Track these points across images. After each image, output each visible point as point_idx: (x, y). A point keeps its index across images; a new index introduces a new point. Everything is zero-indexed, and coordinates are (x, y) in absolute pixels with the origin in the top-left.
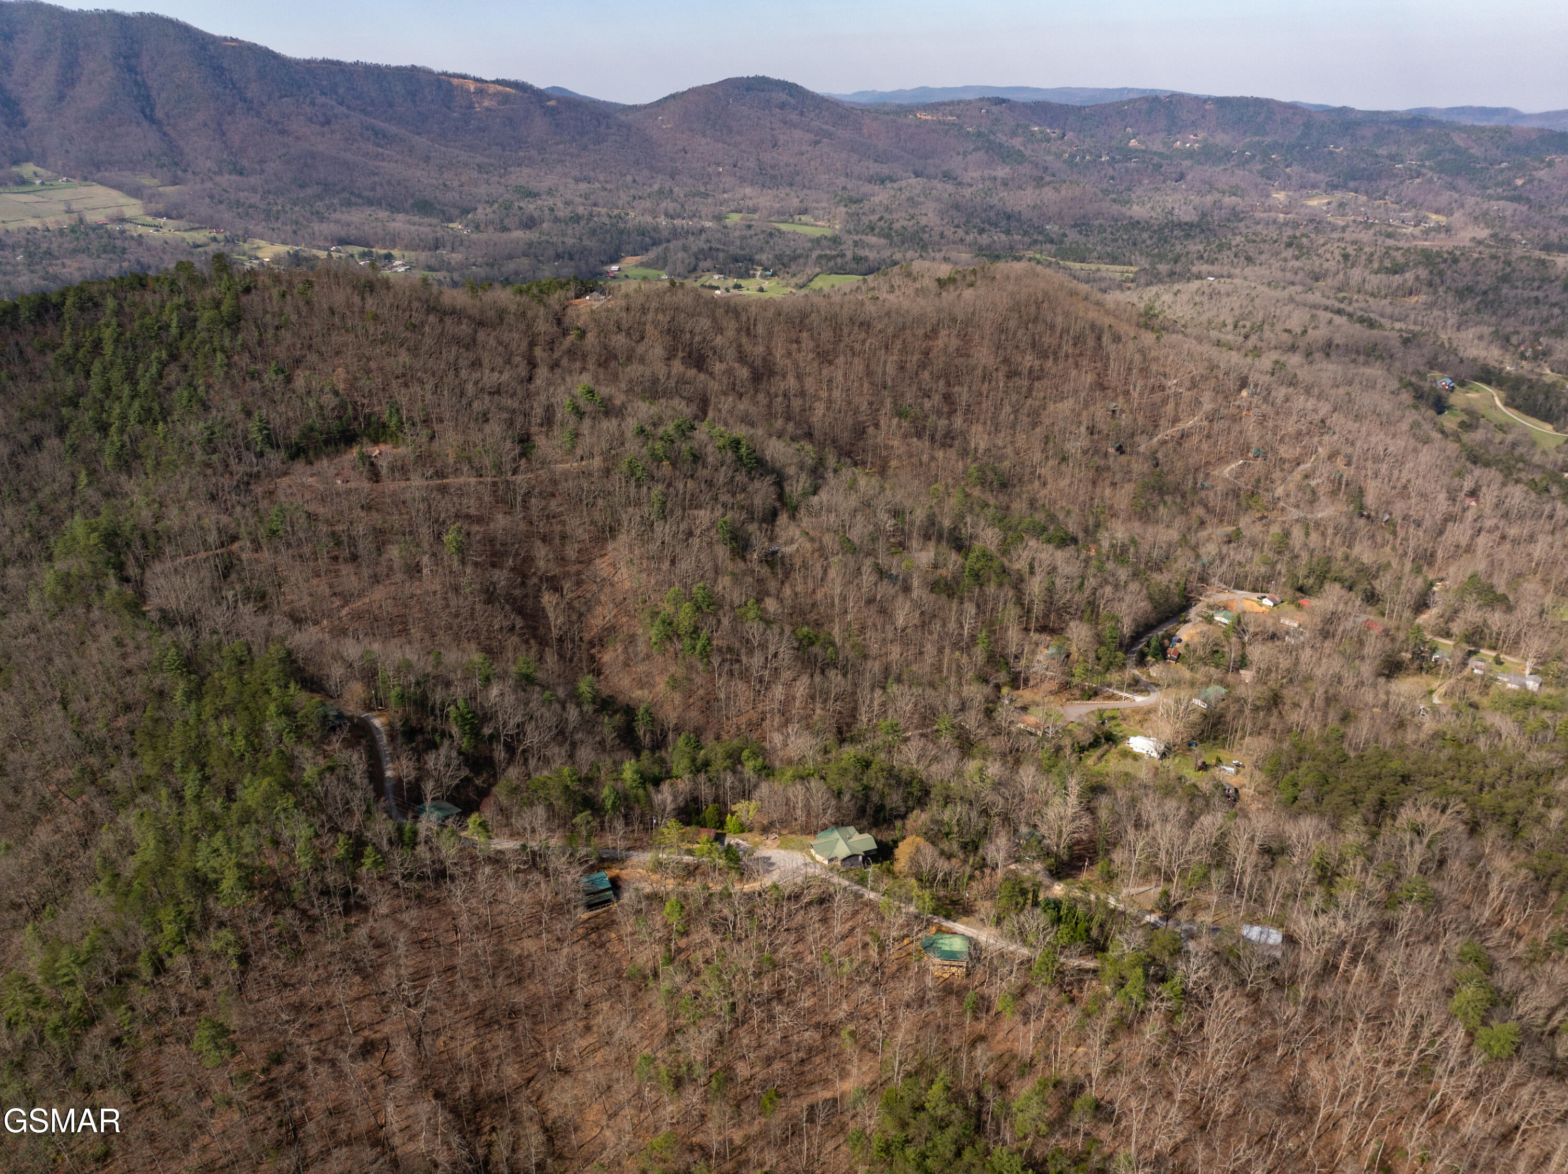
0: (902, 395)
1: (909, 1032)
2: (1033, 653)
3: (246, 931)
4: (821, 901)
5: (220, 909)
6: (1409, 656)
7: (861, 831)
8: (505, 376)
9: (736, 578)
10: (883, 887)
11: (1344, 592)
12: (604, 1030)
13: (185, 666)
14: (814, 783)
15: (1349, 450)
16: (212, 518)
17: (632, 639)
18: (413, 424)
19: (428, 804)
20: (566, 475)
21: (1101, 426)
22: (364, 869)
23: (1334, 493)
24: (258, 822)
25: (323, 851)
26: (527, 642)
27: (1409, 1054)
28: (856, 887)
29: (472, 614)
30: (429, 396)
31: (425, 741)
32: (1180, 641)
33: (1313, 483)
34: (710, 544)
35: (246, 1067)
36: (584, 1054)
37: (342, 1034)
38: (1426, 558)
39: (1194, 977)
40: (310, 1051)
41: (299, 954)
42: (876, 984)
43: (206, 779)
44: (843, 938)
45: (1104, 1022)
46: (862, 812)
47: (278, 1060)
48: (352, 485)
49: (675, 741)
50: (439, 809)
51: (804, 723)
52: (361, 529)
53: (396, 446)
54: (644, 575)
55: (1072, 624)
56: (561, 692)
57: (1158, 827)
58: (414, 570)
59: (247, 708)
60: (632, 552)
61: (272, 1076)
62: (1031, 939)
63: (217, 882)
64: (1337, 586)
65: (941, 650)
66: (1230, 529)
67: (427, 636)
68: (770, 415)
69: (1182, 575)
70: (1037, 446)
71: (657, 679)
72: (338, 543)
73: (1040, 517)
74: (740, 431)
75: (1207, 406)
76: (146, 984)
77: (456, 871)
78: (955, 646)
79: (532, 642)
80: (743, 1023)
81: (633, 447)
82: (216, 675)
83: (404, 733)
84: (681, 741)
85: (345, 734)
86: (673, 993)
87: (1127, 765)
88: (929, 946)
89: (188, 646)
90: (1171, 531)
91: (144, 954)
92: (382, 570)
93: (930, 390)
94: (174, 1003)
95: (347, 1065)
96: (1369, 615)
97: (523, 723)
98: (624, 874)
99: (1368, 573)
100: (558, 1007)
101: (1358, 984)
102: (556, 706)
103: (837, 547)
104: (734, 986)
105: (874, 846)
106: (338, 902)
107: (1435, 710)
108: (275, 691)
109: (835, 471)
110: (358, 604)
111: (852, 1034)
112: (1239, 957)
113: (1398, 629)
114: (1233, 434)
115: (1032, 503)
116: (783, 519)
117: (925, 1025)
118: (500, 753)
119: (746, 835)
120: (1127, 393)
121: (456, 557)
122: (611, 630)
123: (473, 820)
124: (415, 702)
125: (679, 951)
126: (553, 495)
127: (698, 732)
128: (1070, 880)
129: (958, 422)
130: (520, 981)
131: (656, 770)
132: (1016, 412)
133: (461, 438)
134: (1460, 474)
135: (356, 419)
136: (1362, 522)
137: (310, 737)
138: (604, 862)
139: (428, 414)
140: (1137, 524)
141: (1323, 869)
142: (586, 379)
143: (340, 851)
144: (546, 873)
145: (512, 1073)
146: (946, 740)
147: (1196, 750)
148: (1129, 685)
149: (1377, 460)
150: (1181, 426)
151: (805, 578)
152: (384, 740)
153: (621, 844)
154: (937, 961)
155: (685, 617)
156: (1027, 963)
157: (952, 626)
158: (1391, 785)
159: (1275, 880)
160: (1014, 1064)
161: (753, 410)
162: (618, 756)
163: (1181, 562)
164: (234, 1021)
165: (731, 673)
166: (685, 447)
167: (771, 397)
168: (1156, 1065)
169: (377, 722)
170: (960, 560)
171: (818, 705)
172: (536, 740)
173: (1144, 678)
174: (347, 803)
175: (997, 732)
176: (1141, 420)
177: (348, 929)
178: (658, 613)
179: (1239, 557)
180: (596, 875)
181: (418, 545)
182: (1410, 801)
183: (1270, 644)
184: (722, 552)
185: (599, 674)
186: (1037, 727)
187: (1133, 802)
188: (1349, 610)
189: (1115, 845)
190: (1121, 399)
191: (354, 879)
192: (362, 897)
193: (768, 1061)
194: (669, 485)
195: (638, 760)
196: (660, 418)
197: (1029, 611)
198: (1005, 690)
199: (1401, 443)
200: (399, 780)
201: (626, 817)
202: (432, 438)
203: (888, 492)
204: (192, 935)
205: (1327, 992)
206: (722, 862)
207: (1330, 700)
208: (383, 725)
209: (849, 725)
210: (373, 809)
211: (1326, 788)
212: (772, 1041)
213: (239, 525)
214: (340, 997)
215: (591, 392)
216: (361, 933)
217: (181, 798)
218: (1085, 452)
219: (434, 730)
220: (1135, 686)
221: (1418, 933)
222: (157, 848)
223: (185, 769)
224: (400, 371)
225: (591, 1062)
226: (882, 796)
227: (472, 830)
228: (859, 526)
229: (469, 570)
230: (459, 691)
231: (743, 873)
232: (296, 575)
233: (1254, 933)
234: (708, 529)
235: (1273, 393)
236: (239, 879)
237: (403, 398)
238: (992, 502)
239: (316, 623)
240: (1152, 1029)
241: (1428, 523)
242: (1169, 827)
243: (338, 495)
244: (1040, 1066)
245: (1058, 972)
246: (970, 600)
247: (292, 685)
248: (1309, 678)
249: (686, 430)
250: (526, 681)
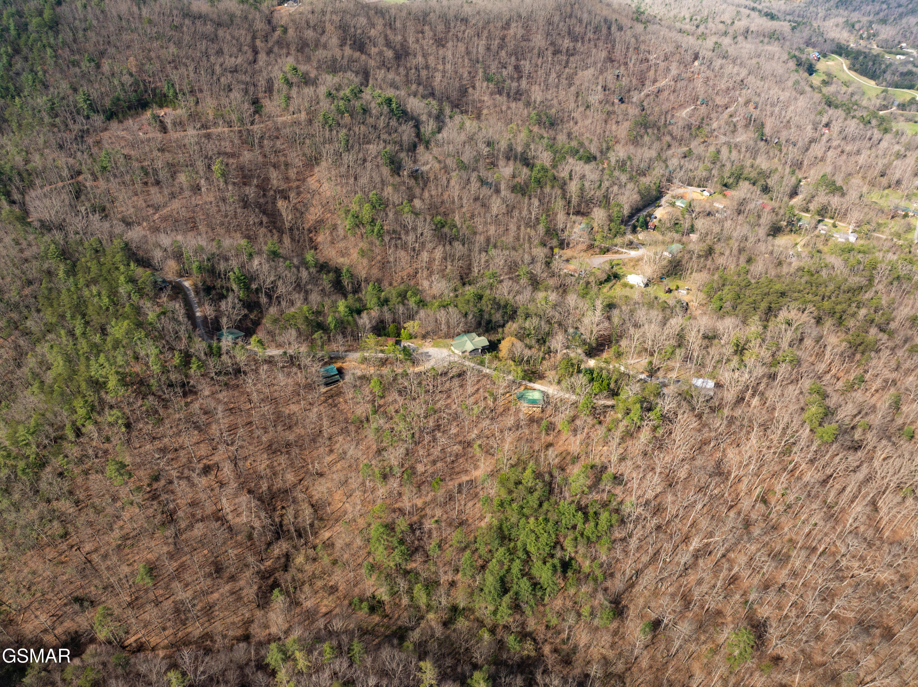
0: (489, 67)
1: (512, 443)
2: (572, 227)
3: (127, 410)
4: (459, 375)
5: (109, 398)
6: (785, 223)
7: (479, 335)
8: (239, 60)
9: (396, 188)
10: (494, 366)
11: (751, 186)
12: (341, 451)
13: (62, 255)
14: (451, 309)
15: (757, 99)
16: (62, 160)
17: (335, 227)
18: (184, 94)
19: (225, 331)
20: (285, 125)
21: (611, 86)
22: (192, 371)
23: (747, 126)
24: (124, 347)
25: (166, 362)
26: (271, 231)
27: (780, 443)
28: (479, 367)
29: (235, 215)
30: (192, 75)
31: (217, 294)
32: (656, 218)
33: (735, 120)
34: (378, 166)
35: (138, 484)
36: (330, 465)
37: (191, 462)
38: (798, 165)
39: (667, 408)
40: (174, 473)
41: (160, 421)
42: (492, 419)
43: (87, 323)
44: (473, 394)
45: (618, 434)
46: (479, 324)
47: (156, 479)
48: (150, 135)
49: (366, 288)
50: (232, 334)
51: (441, 274)
52: (159, 164)
53: (175, 109)
54: (339, 187)
55: (595, 209)
56: (296, 261)
57: (646, 326)
58: (197, 189)
59: (106, 279)
60: (330, 173)
61: (154, 487)
62: (578, 390)
63: (105, 383)
64: (747, 183)
65: (519, 228)
66: (685, 149)
67: (209, 230)
68: (408, 82)
69: (658, 178)
70: (572, 99)
71: (352, 251)
72: (147, 174)
73: (574, 144)
74: (390, 93)
75: (674, 72)
76: (72, 443)
77: (246, 369)
78: (527, 225)
79: (274, 231)
80: (419, 443)
81: (325, 105)
82: (83, 260)
83: (204, 290)
84: (370, 288)
85: (169, 291)
86: (377, 430)
87: (627, 292)
88: (521, 397)
89: (62, 242)
90: (651, 151)
91: (68, 426)
92: (176, 189)
93: (506, 63)
94: (90, 452)
95: (196, 480)
96: (764, 200)
97: (275, 281)
98: (345, 365)
99: (765, 175)
100: (314, 441)
101: (755, 407)
102: (294, 270)
103: (455, 166)
104: (413, 423)
105: (487, 343)
106: (179, 390)
107: (799, 255)
108: (122, 268)
109: (451, 117)
110: (165, 211)
111: (480, 446)
112: (692, 397)
113: (780, 208)
114: (689, 89)
115: (569, 135)
116: (421, 149)
117: (519, 439)
118: (264, 300)
119: (413, 340)
120: (626, 64)
121: (221, 180)
122: (320, 222)
123: (253, 339)
124: (208, 271)
125: (380, 406)
126: (277, 138)
127: (379, 281)
128: (597, 358)
129: (524, 83)
130: (290, 427)
131: (358, 305)
132: (559, 76)
133: (215, 102)
134: (820, 113)
135: (146, 91)
136: (763, 143)
137: (147, 295)
138: (333, 359)
139: (192, 87)
140: (632, 147)
141: (738, 346)
142: (290, 61)
143: (177, 361)
144: (299, 367)
145: (290, 477)
146: (524, 281)
147: (665, 281)
148: (627, 245)
149: (773, 105)
150: (658, 85)
151: (437, 186)
152: (192, 294)
153: (342, 349)
154: (526, 405)
155: (366, 212)
156: (575, 404)
157: (525, 213)
158: (775, 298)
159: (712, 353)
160: (569, 458)
161: (397, 78)
162: (334, 297)
163: (657, 170)
164: (128, 460)
165: (396, 246)
166: (358, 104)
167: (408, 70)
168: (646, 455)
169: (187, 284)
170: (529, 173)
171: (449, 263)
172: (284, 291)
173: (635, 241)
174: (177, 333)
175: (553, 275)
176: (634, 81)
177: (187, 404)
178: (349, 211)
179: (691, 167)
180: (329, 367)
181: (197, 173)
182: (786, 307)
183: (708, 219)
184: (386, 171)
185: (316, 249)
186: (575, 271)
187: (632, 312)
188: (753, 197)
189: (621, 337)
190: (622, 68)
191: (187, 376)
192: (193, 386)
193: (434, 462)
194: (350, 129)
195: (346, 300)
196: (340, 85)
197: (569, 202)
198: (556, 250)
199: (787, 94)
200: (205, 317)
201: (343, 333)
202: (197, 103)
203: (484, 131)
204: (95, 414)
205: (738, 412)
206: (401, 356)
207: (741, 251)
208: (191, 285)
209: (467, 274)
210: (193, 336)
211: (738, 301)
212: (436, 452)
213: (81, 164)
214: (187, 443)
215: (295, 69)
216: (196, 406)
217: (74, 335)
218: (600, 102)
219: (222, 287)
220: (631, 245)
221: (787, 379)
222: (64, 365)
223: (73, 317)
224: (170, 58)
225: (335, 469)
226: (490, 314)
227: (253, 345)
228: (468, 152)
229: (230, 188)
230: (234, 263)
231: (414, 362)
232: (122, 195)
233: (699, 382)
234: (376, 157)
235: (714, 63)
236: (119, 380)
237: (175, 77)
238: (545, 135)
239: (139, 224)
240: (645, 435)
241: (800, 144)
242: (653, 326)
243: (142, 142)
244: (583, 458)
245: (593, 407)
246: (535, 197)
247: (132, 264)
248: (730, 238)
249: (357, 93)
250: (274, 255)
